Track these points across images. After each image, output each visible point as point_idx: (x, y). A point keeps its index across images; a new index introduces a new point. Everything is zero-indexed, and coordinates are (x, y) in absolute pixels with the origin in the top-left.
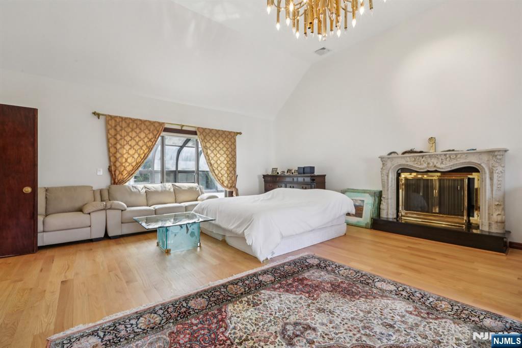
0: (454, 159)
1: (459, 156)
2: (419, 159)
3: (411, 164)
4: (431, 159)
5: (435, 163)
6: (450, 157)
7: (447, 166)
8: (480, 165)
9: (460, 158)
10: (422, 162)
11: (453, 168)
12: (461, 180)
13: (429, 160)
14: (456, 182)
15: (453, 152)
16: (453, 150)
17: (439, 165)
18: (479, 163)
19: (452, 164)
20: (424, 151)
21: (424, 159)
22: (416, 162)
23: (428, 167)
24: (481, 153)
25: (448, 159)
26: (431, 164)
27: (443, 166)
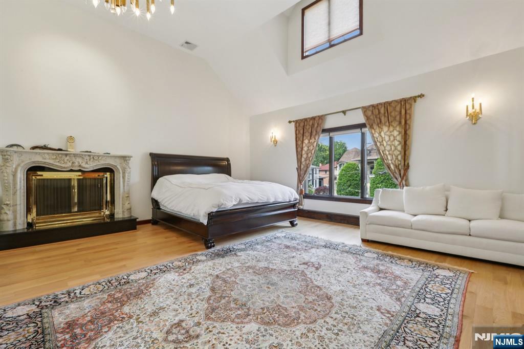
0: (96, 160)
1: (100, 158)
2: (61, 157)
3: (51, 162)
4: (76, 159)
5: (80, 163)
6: (93, 158)
7: (90, 166)
8: (116, 166)
9: (101, 159)
10: (66, 161)
11: (95, 169)
12: (100, 179)
13: (74, 159)
14: (97, 181)
15: (89, 154)
16: (90, 152)
17: (84, 165)
18: (116, 165)
19: (95, 164)
20: (63, 149)
21: (68, 158)
22: (58, 160)
23: (72, 166)
24: (116, 157)
25: (92, 160)
26: (77, 164)
27: (86, 166)
